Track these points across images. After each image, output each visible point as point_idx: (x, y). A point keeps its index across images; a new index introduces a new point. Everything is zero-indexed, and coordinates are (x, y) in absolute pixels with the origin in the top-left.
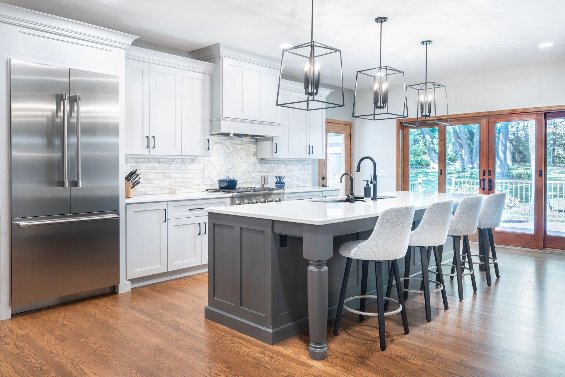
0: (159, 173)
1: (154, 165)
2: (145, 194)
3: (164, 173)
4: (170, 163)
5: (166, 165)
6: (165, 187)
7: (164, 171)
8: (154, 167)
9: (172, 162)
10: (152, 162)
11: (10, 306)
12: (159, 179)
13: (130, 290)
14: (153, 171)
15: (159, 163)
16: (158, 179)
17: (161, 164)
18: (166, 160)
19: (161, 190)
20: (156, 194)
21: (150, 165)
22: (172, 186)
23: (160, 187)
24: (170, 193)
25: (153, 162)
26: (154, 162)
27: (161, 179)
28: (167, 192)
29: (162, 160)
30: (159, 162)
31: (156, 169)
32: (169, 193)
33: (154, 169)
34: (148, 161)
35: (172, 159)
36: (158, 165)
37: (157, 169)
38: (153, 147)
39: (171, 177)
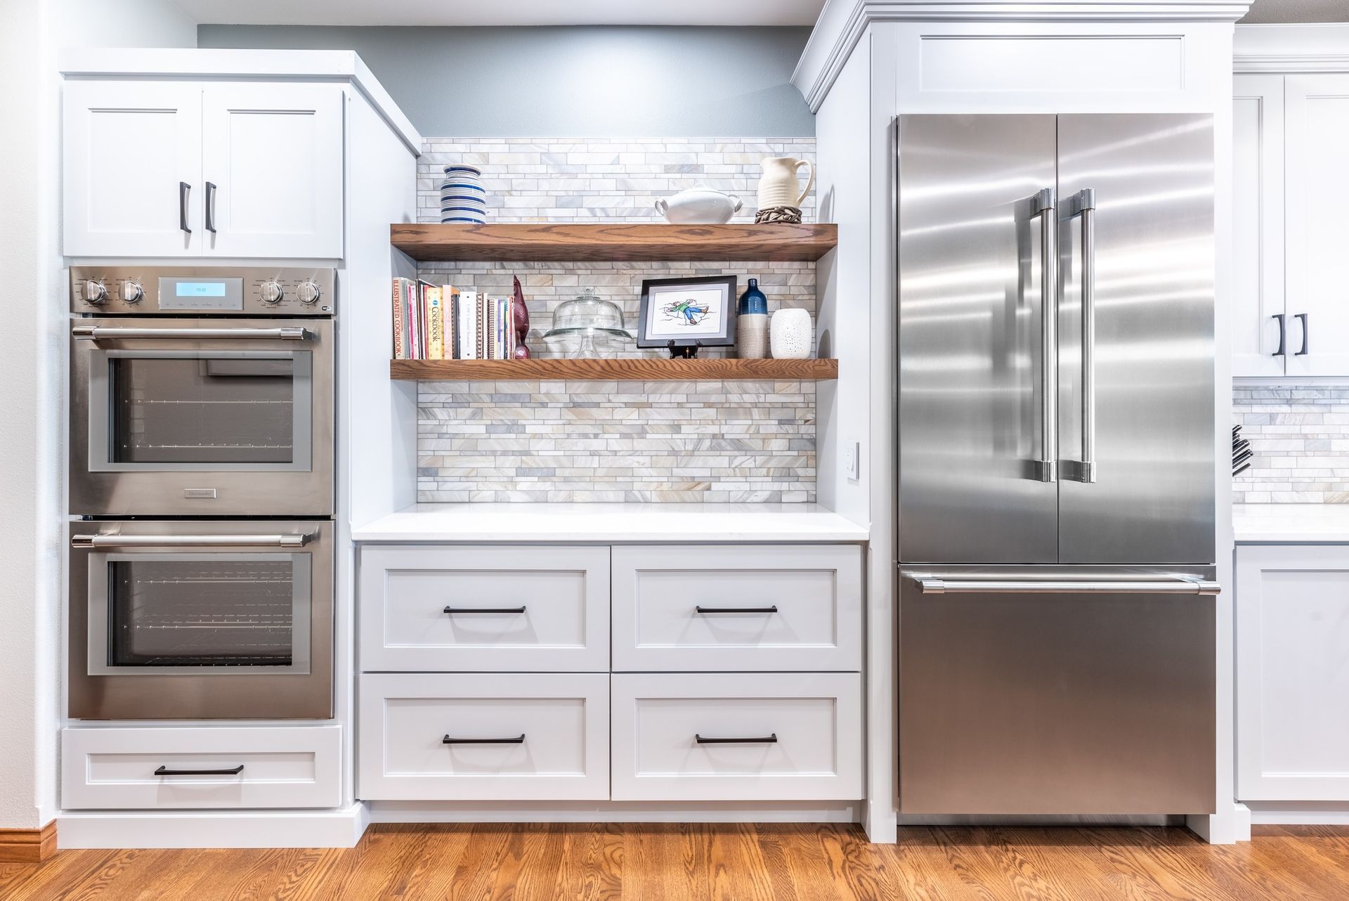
0: (1288, 437)
1: (1270, 409)
2: (1241, 501)
3: (1305, 437)
4: (1330, 405)
5: (1314, 409)
6: (1309, 481)
7: (1307, 430)
8: (1272, 418)
9: (1338, 401)
10: (1263, 401)
11: (893, 806)
12: (1288, 454)
13: (1249, 839)
14: (1269, 429)
15: (1290, 405)
16: (1285, 454)
17: (1295, 408)
18: (1315, 394)
19: (1297, 492)
20: (1275, 503)
21: (1256, 409)
22: (1338, 480)
23: (1290, 480)
24: (1330, 503)
25: (1266, 402)
26: (1273, 401)
27: (1294, 454)
28: (1319, 497)
29: (1297, 395)
30: (1289, 402)
31: (1278, 421)
32: (1325, 503)
33: (1270, 424)
34: (1249, 397)
35: (1337, 389)
36: (1285, 409)
37: (1283, 424)
38: (1299, 350)
39: (1334, 448)
